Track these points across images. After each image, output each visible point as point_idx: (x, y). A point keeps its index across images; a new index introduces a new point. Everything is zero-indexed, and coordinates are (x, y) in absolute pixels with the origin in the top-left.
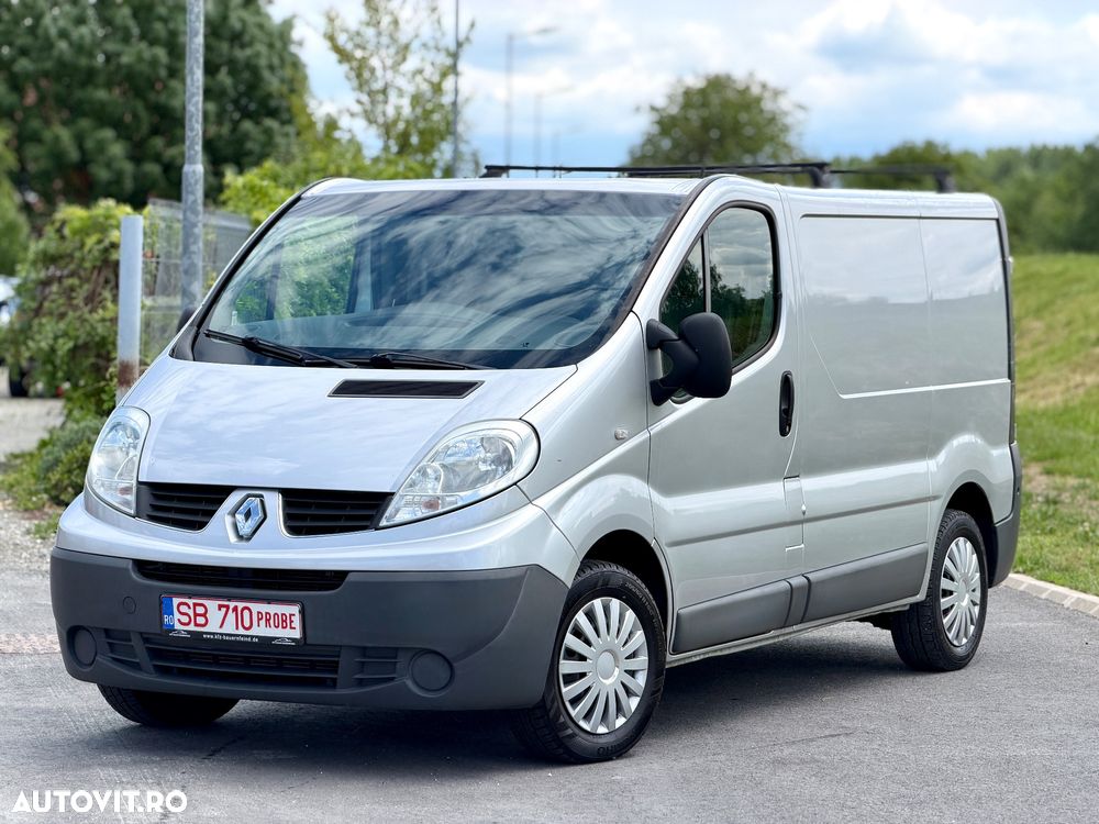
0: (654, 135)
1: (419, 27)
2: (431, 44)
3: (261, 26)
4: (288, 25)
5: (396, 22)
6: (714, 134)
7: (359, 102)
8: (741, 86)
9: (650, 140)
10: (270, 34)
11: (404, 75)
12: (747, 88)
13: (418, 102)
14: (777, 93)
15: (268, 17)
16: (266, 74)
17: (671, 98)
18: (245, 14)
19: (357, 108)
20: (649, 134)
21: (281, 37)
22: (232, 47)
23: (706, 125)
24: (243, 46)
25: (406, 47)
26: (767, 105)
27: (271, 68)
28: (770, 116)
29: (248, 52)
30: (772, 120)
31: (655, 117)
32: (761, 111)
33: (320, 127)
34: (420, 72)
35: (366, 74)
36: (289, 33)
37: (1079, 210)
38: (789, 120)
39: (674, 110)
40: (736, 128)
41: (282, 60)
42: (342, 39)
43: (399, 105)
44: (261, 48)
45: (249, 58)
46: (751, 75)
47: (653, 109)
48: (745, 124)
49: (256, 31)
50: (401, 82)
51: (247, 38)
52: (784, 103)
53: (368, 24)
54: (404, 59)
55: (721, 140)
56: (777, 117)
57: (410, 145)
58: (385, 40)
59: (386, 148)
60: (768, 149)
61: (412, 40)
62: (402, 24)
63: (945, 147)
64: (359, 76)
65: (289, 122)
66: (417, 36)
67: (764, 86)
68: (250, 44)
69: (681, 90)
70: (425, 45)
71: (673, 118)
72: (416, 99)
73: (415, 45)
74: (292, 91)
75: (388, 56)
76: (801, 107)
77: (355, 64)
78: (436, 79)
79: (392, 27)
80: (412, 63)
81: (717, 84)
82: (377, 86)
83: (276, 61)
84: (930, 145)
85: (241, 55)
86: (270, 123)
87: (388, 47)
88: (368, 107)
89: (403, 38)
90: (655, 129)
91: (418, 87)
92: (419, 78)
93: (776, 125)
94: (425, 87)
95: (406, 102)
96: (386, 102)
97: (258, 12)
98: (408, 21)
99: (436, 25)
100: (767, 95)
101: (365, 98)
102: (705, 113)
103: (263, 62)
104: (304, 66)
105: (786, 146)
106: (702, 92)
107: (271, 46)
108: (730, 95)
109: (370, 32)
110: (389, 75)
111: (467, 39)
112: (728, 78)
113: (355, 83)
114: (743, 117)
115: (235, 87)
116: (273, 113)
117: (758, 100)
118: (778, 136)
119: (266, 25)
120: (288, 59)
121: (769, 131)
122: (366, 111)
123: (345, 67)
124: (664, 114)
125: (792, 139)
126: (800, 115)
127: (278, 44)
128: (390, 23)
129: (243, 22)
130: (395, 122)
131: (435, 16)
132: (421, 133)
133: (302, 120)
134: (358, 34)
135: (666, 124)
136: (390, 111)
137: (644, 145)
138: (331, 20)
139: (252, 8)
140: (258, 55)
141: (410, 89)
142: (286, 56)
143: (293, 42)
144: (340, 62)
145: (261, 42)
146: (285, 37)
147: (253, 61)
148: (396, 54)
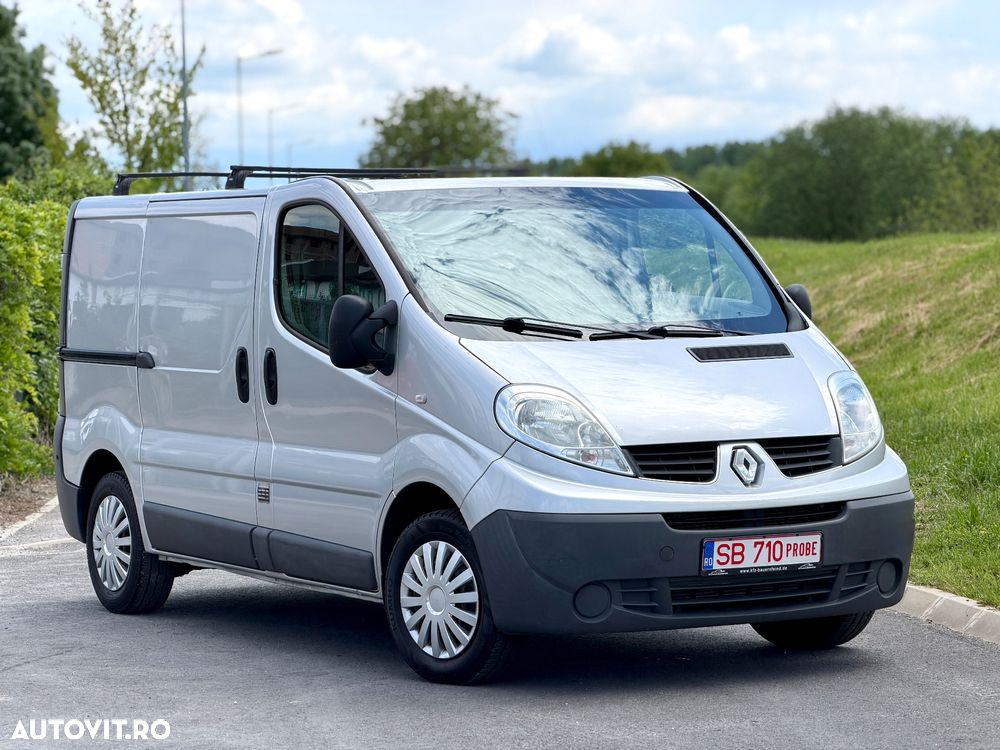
0: (380, 145)
1: (154, 54)
2: (166, 68)
3: (14, 57)
4: (40, 52)
5: (133, 49)
6: (435, 142)
7: (103, 123)
8: (457, 97)
9: (377, 149)
10: (21, 63)
11: (143, 97)
12: (463, 101)
13: (157, 122)
14: (490, 104)
15: (21, 48)
16: (20, 99)
17: (393, 110)
19: (100, 128)
20: (376, 143)
21: (33, 66)
23: (427, 134)
25: (144, 72)
26: (482, 114)
27: (25, 94)
28: (483, 123)
30: (487, 127)
31: (379, 128)
32: (477, 120)
33: (72, 148)
34: (158, 93)
35: (108, 97)
36: (41, 63)
37: (765, 199)
38: (502, 127)
39: (397, 121)
40: (456, 134)
41: (34, 86)
42: (84, 66)
43: (139, 125)
44: (14, 76)
46: (466, 87)
47: (378, 121)
48: (463, 132)
49: (9, 61)
50: (141, 104)
52: (497, 113)
53: (107, 52)
54: (142, 83)
55: (440, 148)
56: (492, 124)
57: (151, 160)
58: (124, 66)
59: (129, 165)
60: (484, 154)
61: (148, 65)
62: (139, 52)
63: (646, 146)
64: (100, 100)
65: (40, 144)
66: (153, 61)
67: (478, 98)
68: (5, 72)
69: (402, 102)
70: (161, 70)
71: (397, 129)
72: (155, 119)
73: (152, 70)
74: (43, 115)
75: (127, 80)
76: (512, 115)
77: (97, 89)
78: (172, 100)
79: (129, 54)
80: (150, 86)
81: (434, 97)
82: (119, 107)
83: (29, 87)
84: (633, 145)
86: (25, 144)
87: (127, 72)
88: (111, 127)
89: (140, 63)
90: (380, 139)
91: (156, 108)
92: (156, 100)
93: (490, 132)
94: (163, 108)
95: (145, 121)
96: (127, 123)
97: (10, 43)
98: (144, 48)
99: (169, 51)
100: (482, 105)
101: (107, 119)
102: (426, 123)
103: (17, 89)
104: (57, 91)
105: (500, 151)
106: (423, 104)
107: (24, 74)
108: (449, 106)
109: (110, 60)
110: (129, 96)
111: (199, 63)
112: (446, 90)
113: (98, 105)
114: (461, 126)
116: (29, 135)
117: (474, 110)
118: (493, 143)
119: (19, 55)
120: (41, 86)
121: (484, 137)
122: (108, 131)
123: (89, 90)
124: (388, 125)
125: (505, 144)
126: (512, 122)
127: (31, 72)
128: (127, 50)
130: (137, 139)
131: (168, 45)
132: (161, 150)
133: (53, 140)
134: (100, 61)
135: (390, 134)
136: (131, 130)
137: (371, 154)
138: (74, 49)
139: (5, 41)
140: (12, 82)
141: (148, 109)
142: (38, 82)
143: (45, 71)
144: (84, 87)
145: (15, 71)
146: (37, 66)
147: (8, 88)
148: (134, 78)
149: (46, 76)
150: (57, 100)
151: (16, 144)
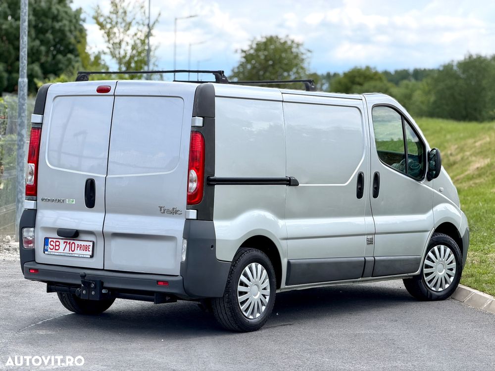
0: (243, 63)
1: (135, 15)
2: (141, 22)
3: (66, 13)
4: (79, 11)
5: (125, 12)
6: (271, 63)
7: (109, 48)
8: (282, 41)
9: (242, 65)
10: (70, 16)
11: (128, 36)
12: (285, 43)
14: (298, 45)
15: (70, 8)
16: (68, 34)
17: (251, 46)
18: (59, 7)
19: (107, 51)
20: (241, 62)
21: (75, 18)
22: (53, 22)
23: (267, 59)
24: (58, 21)
25: (130, 24)
26: (294, 50)
27: (71, 31)
28: (295, 54)
29: (60, 24)
30: (296, 57)
31: (244, 55)
32: (292, 53)
33: (92, 58)
34: (136, 34)
35: (112, 36)
36: (79, 16)
38: (304, 57)
39: (252, 52)
40: (281, 60)
41: (75, 27)
42: (101, 19)
43: (126, 50)
44: (66, 22)
45: (61, 27)
46: (287, 36)
47: (243, 51)
48: (285, 59)
49: (64, 15)
50: (127, 39)
51: (59, 18)
52: (302, 49)
53: (113, 13)
54: (128, 29)
55: (273, 65)
56: (299, 55)
57: (131, 67)
58: (120, 20)
59: (120, 68)
60: (295, 70)
61: (132, 20)
62: (128, 14)
63: (375, 68)
64: (108, 36)
65: (77, 56)
66: (134, 19)
67: (293, 42)
68: (61, 20)
69: (255, 42)
70: (138, 23)
71: (251, 55)
72: (134, 47)
73: (133, 23)
74: (79, 42)
75: (121, 27)
76: (309, 51)
77: (107, 31)
78: (143, 38)
79: (123, 15)
80: (133, 30)
81: (271, 40)
82: (117, 41)
83: (73, 28)
84: (368, 68)
85: (57, 25)
86: (70, 56)
87: (121, 23)
88: (112, 50)
89: (128, 19)
90: (243, 60)
91: (135, 42)
92: (135, 38)
93: (298, 59)
94: (138, 42)
95: (129, 48)
96: (120, 48)
97: (65, 6)
98: (130, 12)
99: (143, 14)
100: (294, 45)
101: (111, 46)
102: (266, 53)
103: (67, 28)
104: (86, 30)
105: (302, 68)
106: (265, 44)
107: (70, 21)
108: (278, 45)
109: (114, 16)
110: (122, 36)
111: (156, 21)
112: (277, 37)
113: (107, 39)
114: (284, 55)
115: (54, 40)
116: (72, 51)
117: (291, 47)
118: (299, 64)
119: (69, 11)
121: (295, 62)
122: (111, 52)
123: (103, 31)
124: (248, 53)
125: (305, 65)
126: (309, 54)
127: (74, 21)
128: (122, 13)
129: (58, 10)
130: (124, 57)
131: (143, 10)
132: (136, 62)
133: (84, 55)
134: (109, 17)
135: (248, 58)
136: (122, 53)
137: (238, 68)
139: (62, 4)
140: (65, 25)
141: (131, 42)
142: (77, 26)
143: (81, 20)
144: (100, 29)
145: (66, 20)
146: (77, 18)
147: (62, 28)
148: (125, 27)
149: (81, 23)
150: (86, 35)
151: (65, 55)
